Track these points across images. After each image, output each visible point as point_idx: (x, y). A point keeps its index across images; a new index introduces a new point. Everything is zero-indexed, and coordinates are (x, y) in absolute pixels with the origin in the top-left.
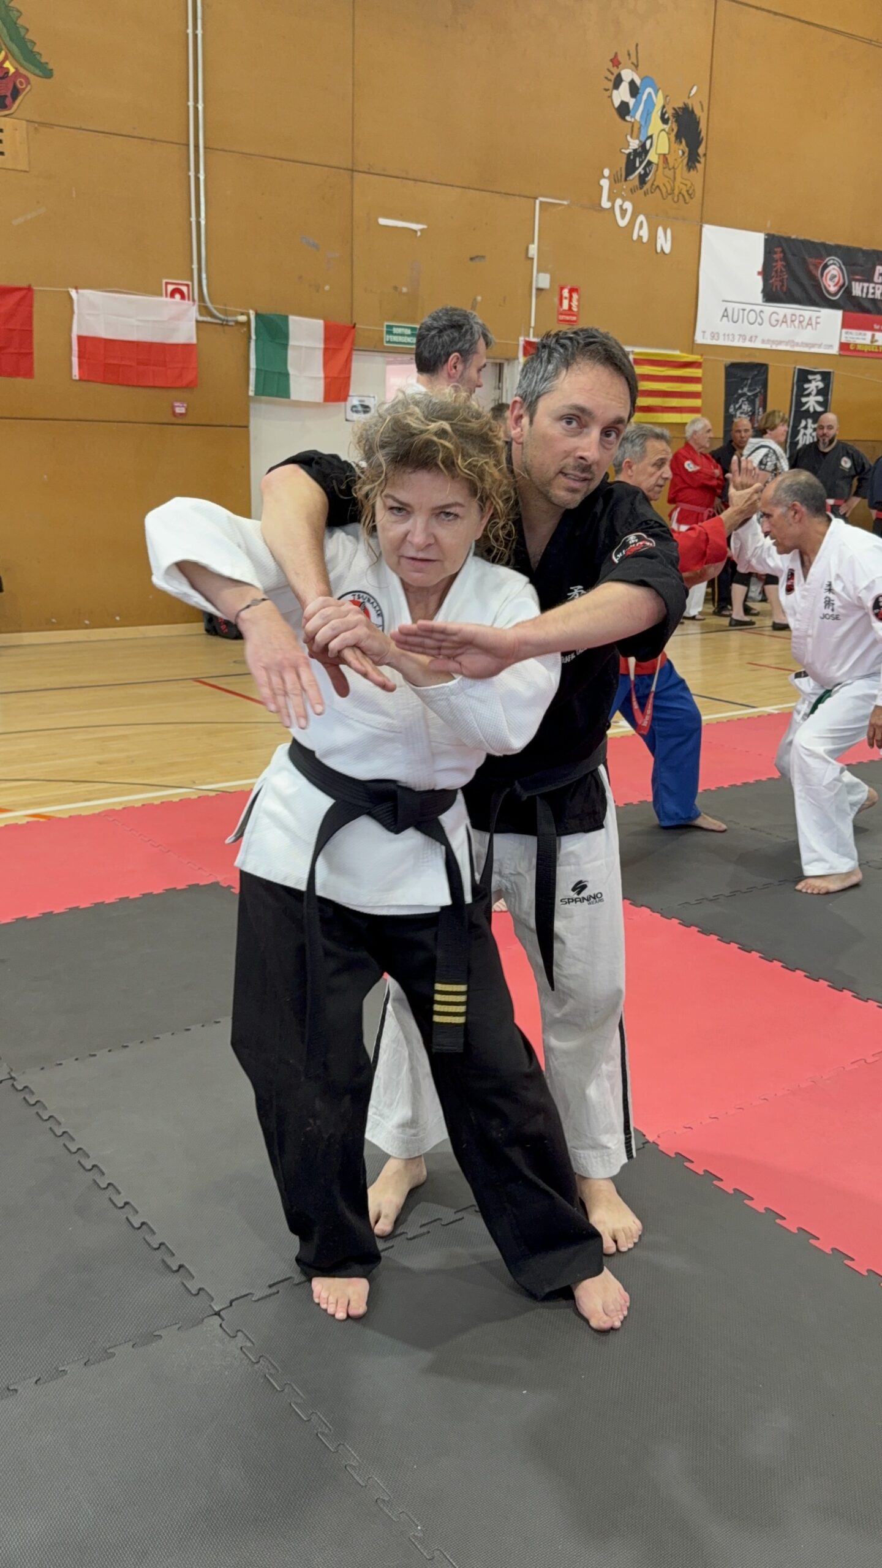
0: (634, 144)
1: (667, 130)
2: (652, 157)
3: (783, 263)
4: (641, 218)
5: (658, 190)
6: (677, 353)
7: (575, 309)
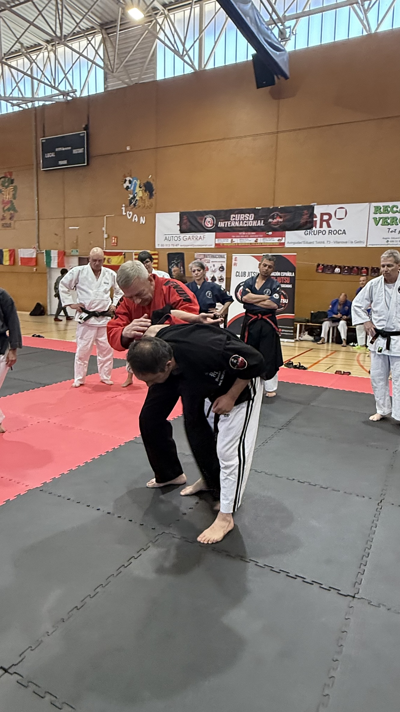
0: (131, 196)
2: (137, 198)
3: (187, 220)
4: (135, 215)
7: (116, 242)
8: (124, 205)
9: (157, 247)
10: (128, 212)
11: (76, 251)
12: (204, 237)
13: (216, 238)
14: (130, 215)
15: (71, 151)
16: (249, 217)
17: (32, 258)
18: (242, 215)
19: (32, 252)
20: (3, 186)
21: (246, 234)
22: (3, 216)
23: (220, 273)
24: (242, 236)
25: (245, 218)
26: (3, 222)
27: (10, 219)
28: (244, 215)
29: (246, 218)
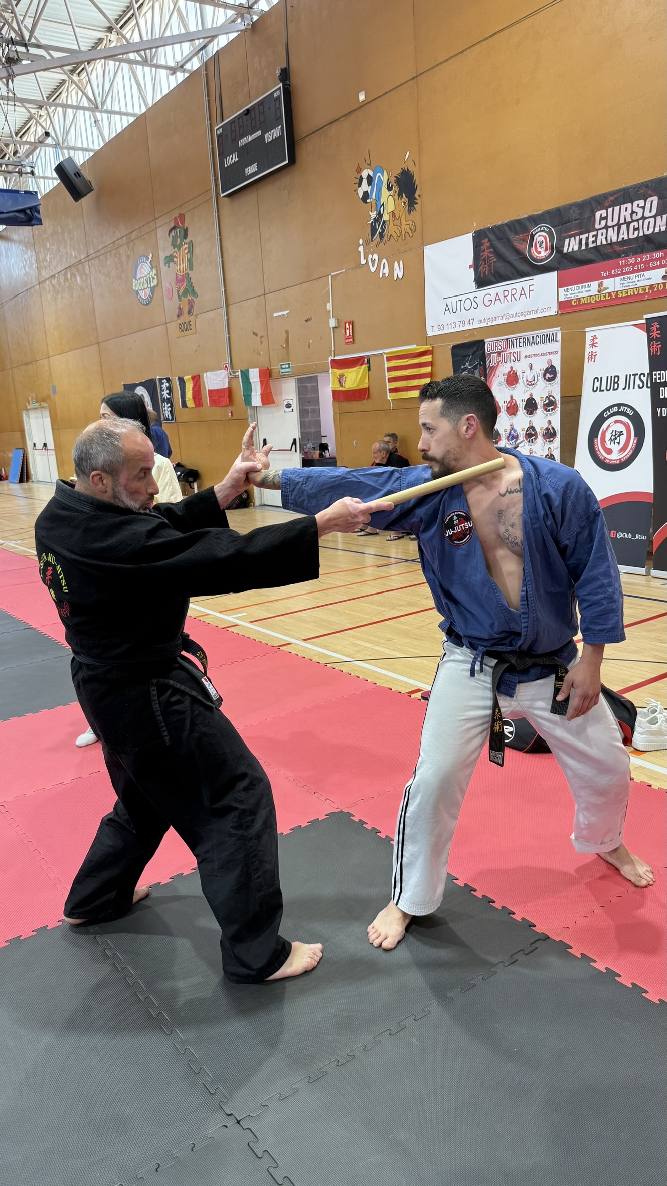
0: (373, 215)
1: (392, 194)
2: (386, 217)
3: (492, 250)
4: (384, 261)
5: (392, 237)
6: (414, 346)
7: (351, 334)
8: (361, 242)
9: (430, 333)
10: (370, 256)
11: (287, 366)
12: (532, 288)
13: (560, 285)
14: (373, 262)
15: (262, 138)
16: (644, 208)
17: (224, 389)
18: (623, 207)
19: (223, 375)
20: (174, 248)
21: (639, 260)
22: (180, 308)
23: (546, 387)
24: (627, 269)
25: (633, 212)
26: (181, 320)
27: (189, 312)
28: (629, 205)
29: (637, 215)
